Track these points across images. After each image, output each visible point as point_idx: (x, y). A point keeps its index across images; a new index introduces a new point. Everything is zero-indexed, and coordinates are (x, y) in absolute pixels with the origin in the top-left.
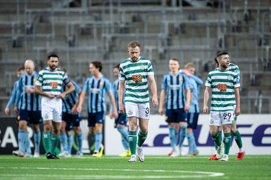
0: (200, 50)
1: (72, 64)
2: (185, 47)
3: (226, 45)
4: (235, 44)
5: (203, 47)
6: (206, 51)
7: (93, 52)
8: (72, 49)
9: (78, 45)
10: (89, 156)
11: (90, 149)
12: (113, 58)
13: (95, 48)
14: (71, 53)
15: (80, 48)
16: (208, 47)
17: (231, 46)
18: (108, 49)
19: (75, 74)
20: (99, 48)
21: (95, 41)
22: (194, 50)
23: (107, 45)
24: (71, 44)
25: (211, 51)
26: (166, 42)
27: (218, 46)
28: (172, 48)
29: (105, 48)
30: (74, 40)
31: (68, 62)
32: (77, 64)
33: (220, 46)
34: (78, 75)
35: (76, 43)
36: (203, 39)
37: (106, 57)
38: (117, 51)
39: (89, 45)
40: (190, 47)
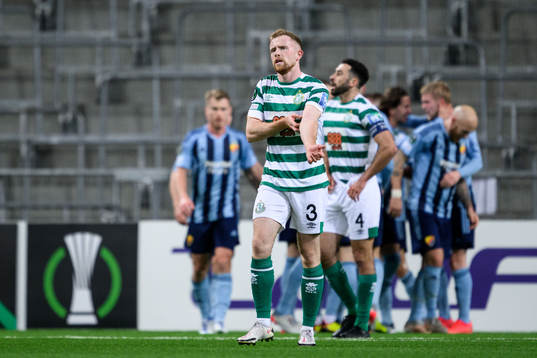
0: (400, 43)
1: (50, 77)
2: (360, 33)
3: (473, 28)
4: (496, 27)
5: (409, 34)
6: (416, 43)
7: (107, 44)
8: (48, 36)
9: (65, 28)
10: (94, 332)
11: (95, 313)
12: (162, 63)
13: (111, 34)
14: (44, 47)
15: (72, 34)
16: (423, 33)
17: (486, 33)
18: (146, 39)
19: (58, 106)
20: (123, 35)
21: (113, 14)
22: (385, 43)
23: (145, 27)
24: (46, 24)
25: (430, 44)
26: (306, 19)
27: (450, 31)
28: (324, 35)
29: (140, 35)
30: (54, 13)
31: (38, 72)
32: (64, 78)
33: (457, 31)
34: (65, 108)
35: (60, 20)
36: (411, 13)
37: (141, 60)
38: (173, 43)
39: (94, 27)
40: (373, 34)
